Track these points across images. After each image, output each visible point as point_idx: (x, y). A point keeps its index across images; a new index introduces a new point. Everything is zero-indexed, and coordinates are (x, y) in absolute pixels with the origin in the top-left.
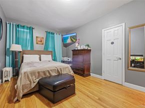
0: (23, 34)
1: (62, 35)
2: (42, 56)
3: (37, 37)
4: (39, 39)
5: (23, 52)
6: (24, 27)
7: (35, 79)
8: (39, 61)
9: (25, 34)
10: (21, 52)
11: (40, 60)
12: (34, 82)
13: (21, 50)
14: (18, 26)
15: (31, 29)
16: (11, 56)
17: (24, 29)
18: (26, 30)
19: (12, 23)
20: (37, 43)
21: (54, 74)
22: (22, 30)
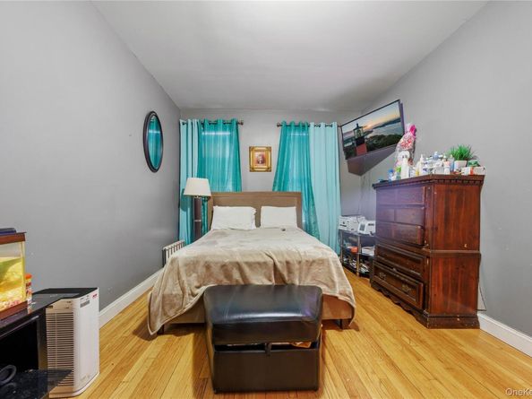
0: (215, 146)
1: (340, 126)
2: (264, 209)
3: (251, 149)
4: (257, 154)
5: (215, 200)
6: (216, 123)
7: (196, 284)
8: (254, 227)
9: (220, 145)
10: (209, 198)
11: (258, 224)
12: (194, 295)
13: (209, 195)
14: (203, 124)
15: (234, 126)
16: (189, 210)
17: (216, 130)
18: (220, 133)
19: (190, 121)
20: (252, 170)
21: (259, 279)
22: (213, 133)
